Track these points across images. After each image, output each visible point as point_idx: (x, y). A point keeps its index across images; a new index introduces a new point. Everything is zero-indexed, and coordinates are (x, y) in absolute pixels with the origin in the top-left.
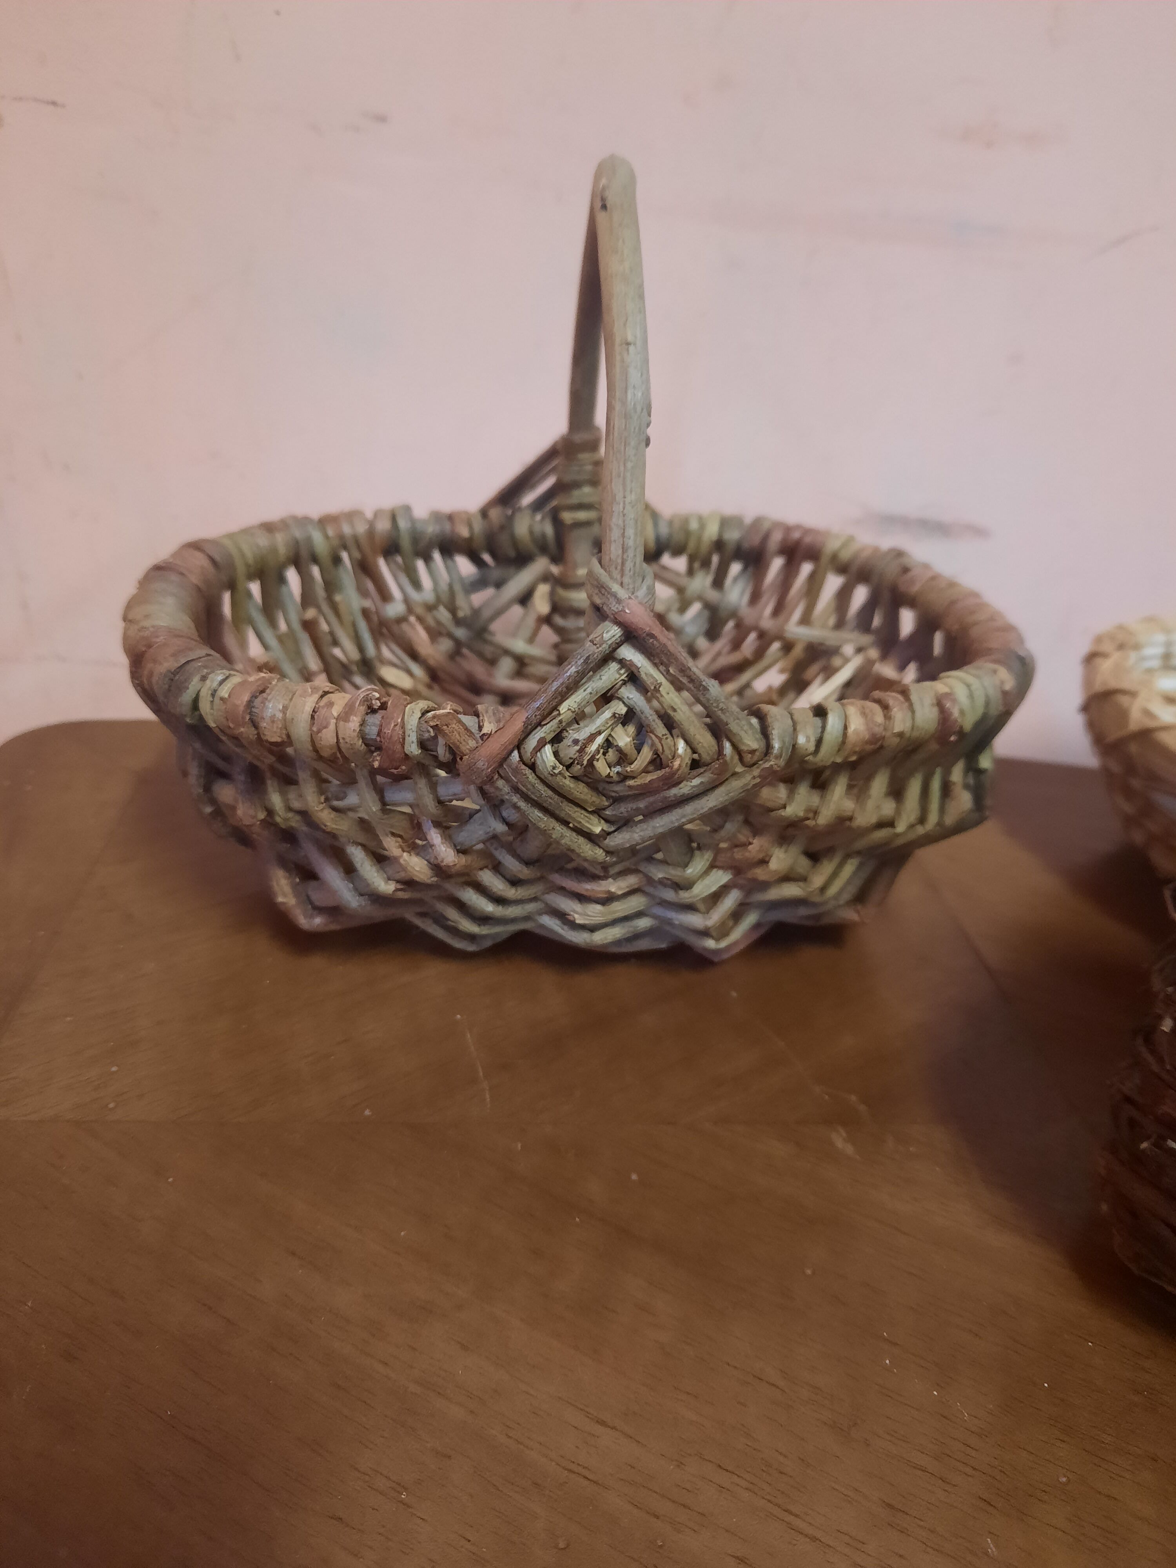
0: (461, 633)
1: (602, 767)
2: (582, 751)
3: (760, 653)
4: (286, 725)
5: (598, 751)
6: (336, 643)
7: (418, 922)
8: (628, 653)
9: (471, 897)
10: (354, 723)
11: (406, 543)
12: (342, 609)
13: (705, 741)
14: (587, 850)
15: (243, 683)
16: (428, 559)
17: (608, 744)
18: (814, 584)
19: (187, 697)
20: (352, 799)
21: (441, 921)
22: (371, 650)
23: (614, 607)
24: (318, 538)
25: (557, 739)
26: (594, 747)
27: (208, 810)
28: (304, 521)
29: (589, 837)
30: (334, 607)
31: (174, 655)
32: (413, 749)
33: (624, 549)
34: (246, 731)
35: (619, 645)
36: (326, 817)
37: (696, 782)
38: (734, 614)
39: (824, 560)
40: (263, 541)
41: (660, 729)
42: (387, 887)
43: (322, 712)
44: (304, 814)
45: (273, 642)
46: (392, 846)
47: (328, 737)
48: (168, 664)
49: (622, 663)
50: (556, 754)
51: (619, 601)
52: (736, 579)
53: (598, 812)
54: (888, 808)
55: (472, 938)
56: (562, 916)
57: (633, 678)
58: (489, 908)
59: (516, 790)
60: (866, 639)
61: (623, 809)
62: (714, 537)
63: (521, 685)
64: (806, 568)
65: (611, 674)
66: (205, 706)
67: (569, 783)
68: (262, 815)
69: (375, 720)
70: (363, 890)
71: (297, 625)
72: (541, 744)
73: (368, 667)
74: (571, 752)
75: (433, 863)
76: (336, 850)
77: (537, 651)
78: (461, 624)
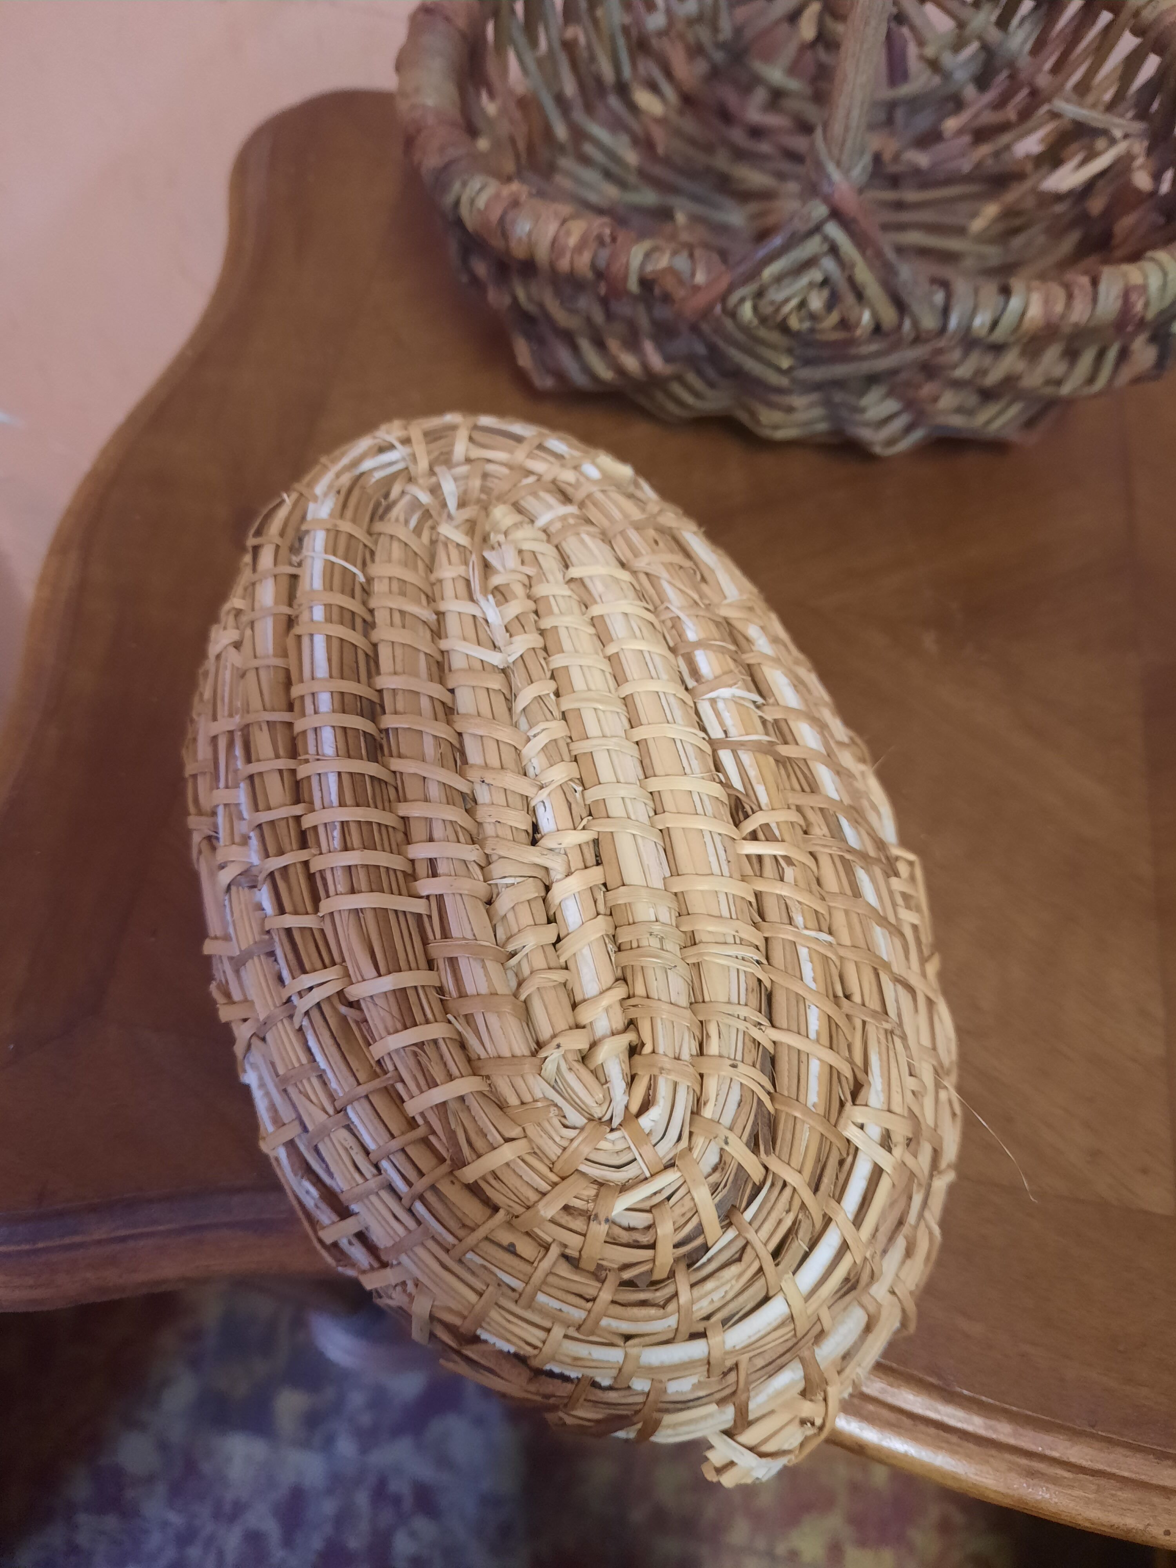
0: (719, 57)
1: (794, 323)
2: (777, 308)
3: (1025, 114)
4: (531, 246)
5: (791, 309)
6: (593, 59)
8: (833, 230)
9: (678, 390)
10: (587, 254)
12: (603, 23)
13: (889, 315)
14: (774, 379)
15: (498, 196)
17: (803, 304)
18: (1108, 37)
19: (450, 197)
21: (651, 400)
22: (627, 72)
23: (826, 189)
25: (757, 295)
26: (787, 309)
29: (779, 370)
30: (595, 21)
31: (442, 149)
32: (634, 287)
33: (847, 129)
34: (497, 242)
35: (826, 221)
36: (559, 315)
37: (874, 345)
38: (1011, 65)
39: (1125, 15)
41: (850, 299)
42: (606, 374)
43: (562, 238)
44: (542, 306)
45: (531, 67)
46: (614, 345)
47: (564, 264)
48: (432, 160)
49: (826, 237)
50: (755, 308)
52: (1023, 20)
53: (792, 352)
54: (1059, 370)
57: (834, 250)
58: (689, 399)
59: (713, 329)
60: (1138, 126)
61: (810, 353)
63: (772, 120)
64: (1106, 17)
65: (813, 246)
66: (463, 210)
67: (763, 333)
69: (604, 254)
70: (587, 370)
71: (557, 45)
72: (742, 300)
73: (623, 90)
74: (768, 310)
75: (645, 366)
76: (569, 338)
77: (793, 84)
78: (721, 46)
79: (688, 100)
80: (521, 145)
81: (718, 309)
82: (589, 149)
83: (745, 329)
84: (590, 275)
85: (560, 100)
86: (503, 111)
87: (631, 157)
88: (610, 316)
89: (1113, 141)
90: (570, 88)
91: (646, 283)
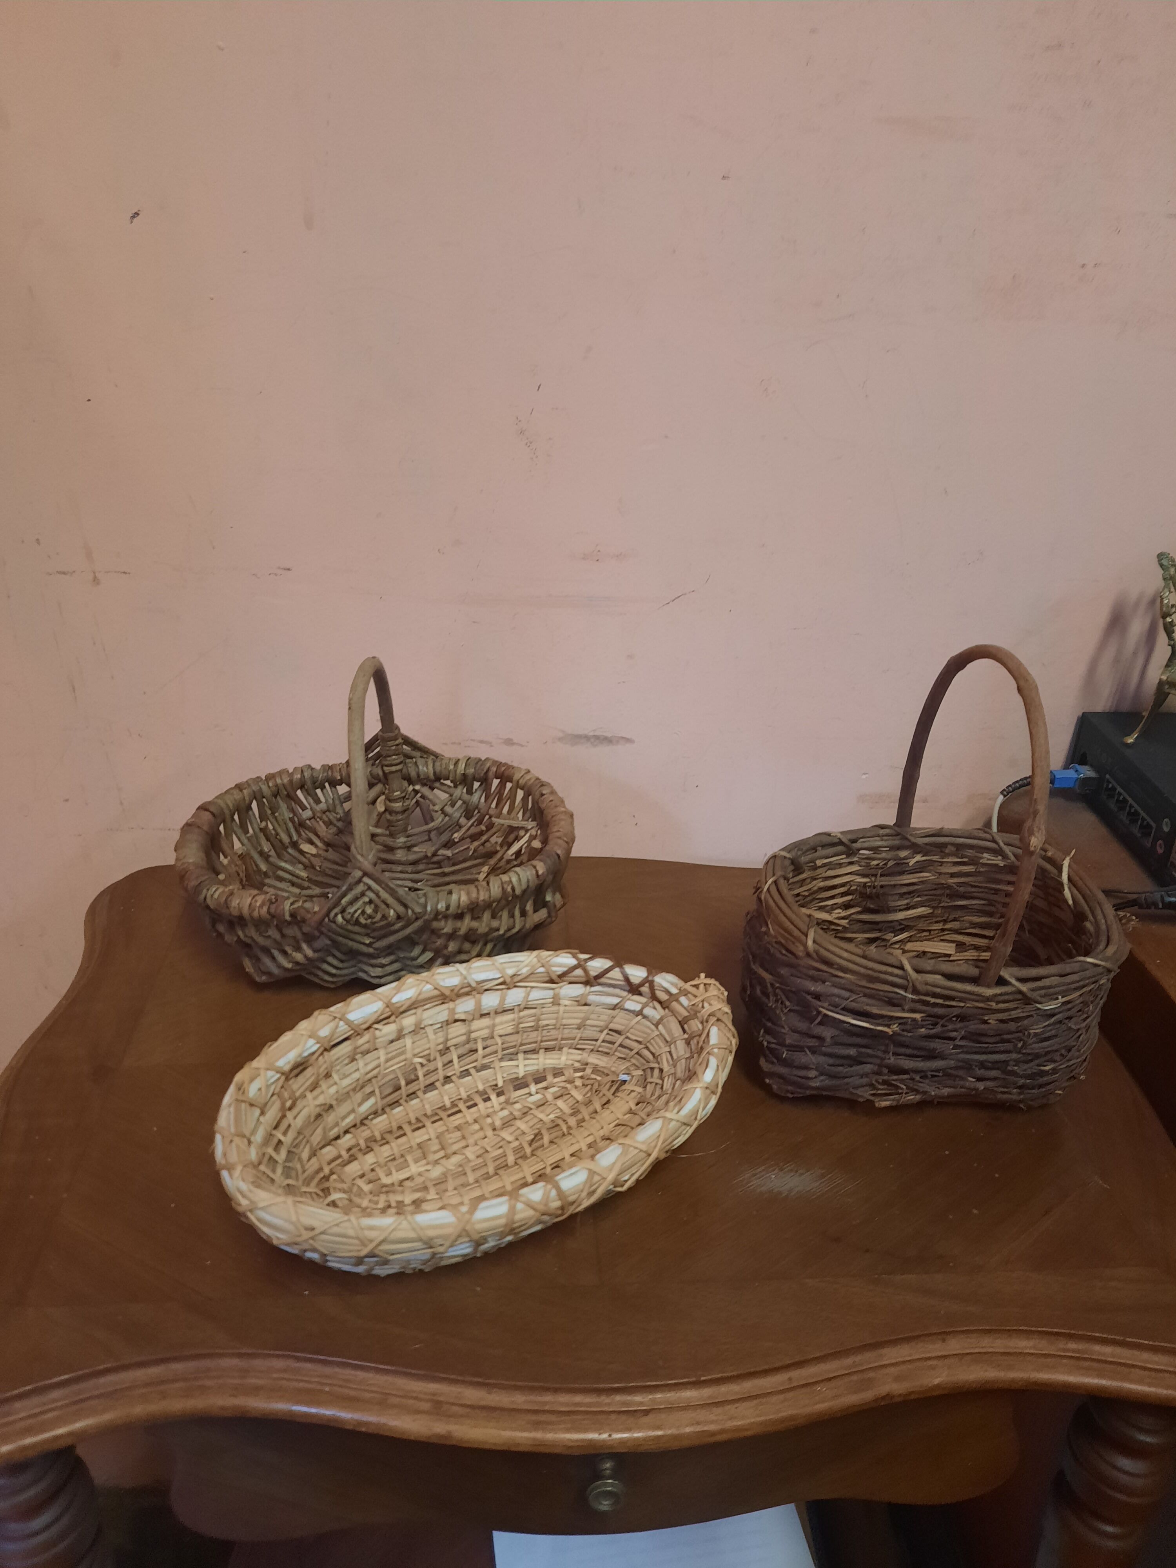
0: (340, 824)
1: (362, 920)
2: (352, 916)
3: (490, 827)
4: (240, 909)
5: (359, 915)
6: (277, 834)
7: (307, 976)
8: (366, 880)
9: (325, 966)
10: (265, 909)
11: (309, 784)
12: (279, 819)
13: (401, 909)
15: (223, 891)
16: (323, 788)
17: (363, 912)
18: (513, 792)
19: (202, 897)
20: (270, 933)
21: (316, 976)
22: (295, 837)
23: (358, 865)
24: (264, 788)
25: (343, 911)
26: (356, 915)
27: (215, 934)
28: (259, 778)
29: (364, 944)
30: (276, 818)
31: (197, 878)
32: (288, 918)
34: (224, 911)
35: (362, 877)
36: (261, 940)
37: (400, 924)
38: (478, 808)
39: (517, 782)
40: (237, 795)
41: (383, 906)
42: (289, 966)
43: (253, 904)
44: (252, 938)
45: (246, 841)
46: (289, 949)
47: (256, 914)
48: (193, 883)
49: (365, 884)
50: (343, 917)
51: (360, 861)
52: (477, 791)
53: (368, 935)
54: (495, 923)
55: (333, 983)
56: (366, 972)
57: (369, 888)
58: (334, 971)
59: (329, 931)
60: (532, 825)
61: (376, 934)
62: (463, 772)
64: (509, 785)
65: (360, 888)
66: (209, 901)
67: (350, 927)
68: (235, 939)
69: (273, 907)
70: (280, 966)
71: (257, 830)
72: (336, 915)
73: (295, 845)
74: (349, 917)
75: (305, 956)
76: (267, 951)
77: (379, 831)
78: (339, 820)
79: (328, 844)
80: (242, 875)
81: (327, 920)
82: (280, 873)
83: (341, 927)
84: (268, 917)
85: (261, 853)
86: (231, 862)
87: (304, 874)
88: (283, 936)
89: (527, 831)
90: (266, 847)
91: (293, 915)
